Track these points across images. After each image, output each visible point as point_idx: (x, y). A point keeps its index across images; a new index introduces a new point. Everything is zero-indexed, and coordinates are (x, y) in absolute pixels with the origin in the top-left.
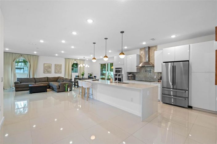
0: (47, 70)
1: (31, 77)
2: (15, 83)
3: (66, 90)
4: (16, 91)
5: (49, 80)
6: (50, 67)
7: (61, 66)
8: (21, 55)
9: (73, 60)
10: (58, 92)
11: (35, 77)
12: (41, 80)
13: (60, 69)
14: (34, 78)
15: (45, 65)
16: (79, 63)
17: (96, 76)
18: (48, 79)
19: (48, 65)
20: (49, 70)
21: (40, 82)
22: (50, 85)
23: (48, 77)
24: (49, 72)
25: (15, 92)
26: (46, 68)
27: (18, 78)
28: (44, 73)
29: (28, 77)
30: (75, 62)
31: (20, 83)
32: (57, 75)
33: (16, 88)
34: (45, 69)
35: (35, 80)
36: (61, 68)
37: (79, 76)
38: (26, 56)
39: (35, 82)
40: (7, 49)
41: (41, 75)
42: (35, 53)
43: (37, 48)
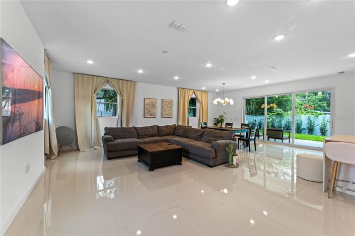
0: (149, 111)
2: (107, 140)
3: (230, 161)
4: (109, 159)
5: (160, 132)
6: (153, 105)
7: (171, 103)
8: (108, 80)
9: (191, 92)
10: (212, 167)
12: (147, 133)
13: (170, 110)
14: (135, 128)
15: (147, 101)
16: (199, 97)
17: (232, 124)
18: (159, 130)
19: (150, 100)
20: (152, 110)
21: (146, 135)
23: (157, 126)
24: (153, 116)
26: (148, 108)
27: (106, 129)
28: (144, 117)
29: (119, 126)
30: (194, 96)
33: (109, 151)
34: (146, 109)
35: (138, 132)
36: (171, 108)
38: (115, 83)
39: (138, 136)
40: (90, 62)
41: (140, 121)
42: (140, 71)
43: (165, 52)
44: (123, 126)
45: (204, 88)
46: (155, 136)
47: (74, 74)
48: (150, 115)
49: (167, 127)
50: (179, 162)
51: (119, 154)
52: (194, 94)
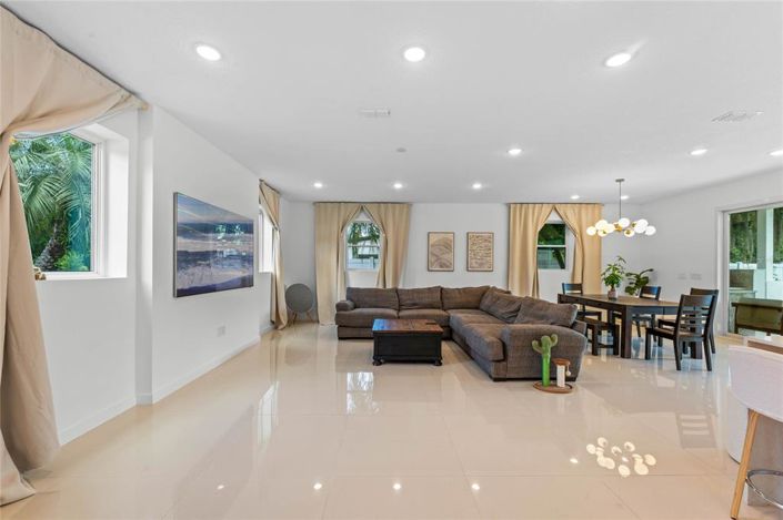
0: (438, 258)
1: (389, 286)
2: (340, 307)
3: (546, 375)
4: (340, 338)
5: (446, 301)
6: (448, 246)
7: (489, 238)
8: (361, 207)
9: (546, 209)
10: (496, 380)
11: (400, 287)
12: (417, 301)
13: (488, 255)
14: (396, 290)
15: (434, 239)
16: (572, 221)
17: (659, 289)
18: (442, 298)
19: (442, 236)
20: (446, 256)
21: (414, 305)
22: (453, 323)
23: (442, 289)
24: (446, 267)
25: (336, 342)
26: (437, 251)
27: (350, 290)
28: (429, 270)
29: (381, 287)
30: (554, 218)
31: (355, 307)
32: (477, 281)
33: (341, 327)
34: (434, 255)
35: (400, 300)
36: (490, 250)
37: (579, 287)
38: (374, 210)
39: (400, 306)
40: (318, 185)
41: (420, 278)
42: (398, 186)
43: (401, 150)
44: (388, 287)
45: (575, 198)
46: (431, 306)
47: (315, 203)
48: (441, 267)
49: (465, 290)
50: (435, 359)
51: (355, 333)
52: (554, 213)
